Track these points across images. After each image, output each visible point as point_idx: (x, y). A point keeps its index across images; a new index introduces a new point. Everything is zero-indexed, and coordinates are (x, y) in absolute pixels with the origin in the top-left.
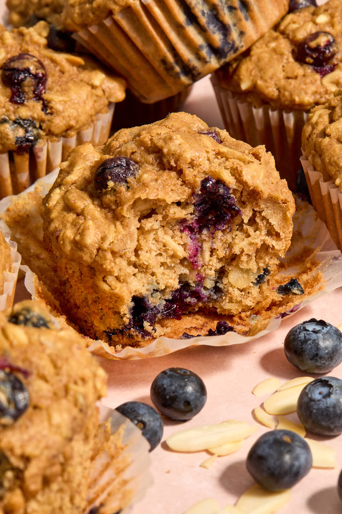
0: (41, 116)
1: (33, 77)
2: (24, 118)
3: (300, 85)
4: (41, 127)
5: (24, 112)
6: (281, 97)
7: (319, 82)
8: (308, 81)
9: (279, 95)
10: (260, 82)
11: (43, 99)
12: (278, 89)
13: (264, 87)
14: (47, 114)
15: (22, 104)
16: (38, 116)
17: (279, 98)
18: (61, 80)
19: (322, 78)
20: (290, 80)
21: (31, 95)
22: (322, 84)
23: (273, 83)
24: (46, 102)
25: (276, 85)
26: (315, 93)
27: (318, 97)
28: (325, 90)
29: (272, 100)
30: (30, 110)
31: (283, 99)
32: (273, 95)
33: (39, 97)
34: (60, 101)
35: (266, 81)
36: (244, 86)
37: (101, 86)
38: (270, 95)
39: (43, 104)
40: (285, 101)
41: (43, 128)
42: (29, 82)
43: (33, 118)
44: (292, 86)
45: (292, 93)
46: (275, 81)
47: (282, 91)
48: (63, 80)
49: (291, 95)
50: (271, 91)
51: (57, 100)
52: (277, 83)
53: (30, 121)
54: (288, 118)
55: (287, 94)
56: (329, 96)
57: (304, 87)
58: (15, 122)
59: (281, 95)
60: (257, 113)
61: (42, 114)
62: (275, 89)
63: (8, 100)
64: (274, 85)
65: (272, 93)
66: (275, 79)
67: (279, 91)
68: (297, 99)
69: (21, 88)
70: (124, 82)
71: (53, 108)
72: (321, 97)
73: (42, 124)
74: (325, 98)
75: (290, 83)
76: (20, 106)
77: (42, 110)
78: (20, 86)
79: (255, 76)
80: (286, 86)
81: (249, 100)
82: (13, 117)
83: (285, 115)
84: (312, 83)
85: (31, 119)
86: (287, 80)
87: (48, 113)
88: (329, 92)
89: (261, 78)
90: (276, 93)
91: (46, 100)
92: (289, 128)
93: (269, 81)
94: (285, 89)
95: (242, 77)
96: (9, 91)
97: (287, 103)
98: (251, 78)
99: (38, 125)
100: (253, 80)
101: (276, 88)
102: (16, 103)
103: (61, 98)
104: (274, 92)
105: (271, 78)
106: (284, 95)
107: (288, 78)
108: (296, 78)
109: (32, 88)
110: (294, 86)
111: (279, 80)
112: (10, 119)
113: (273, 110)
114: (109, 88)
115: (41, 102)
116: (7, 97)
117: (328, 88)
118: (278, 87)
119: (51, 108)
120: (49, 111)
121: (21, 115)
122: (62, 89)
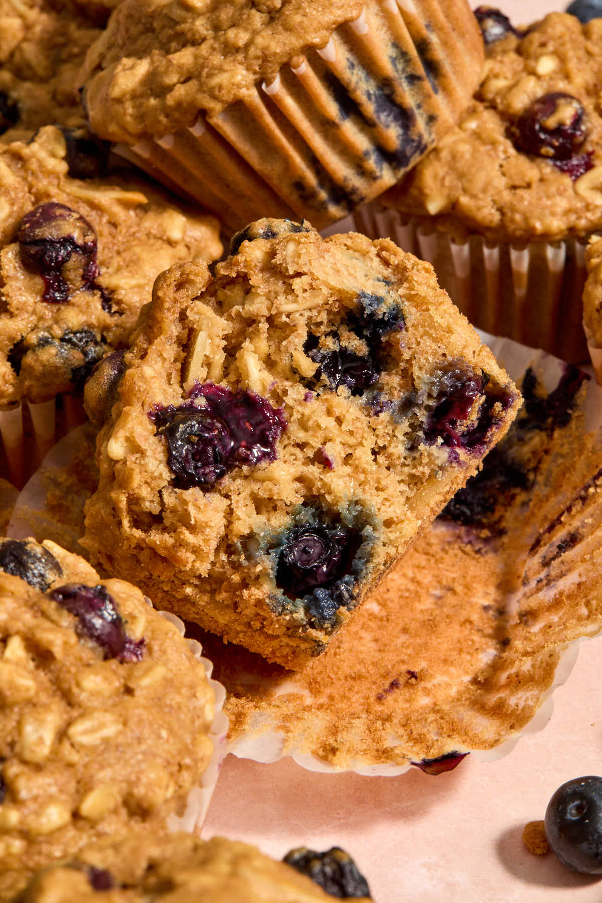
0: (104, 321)
1: (81, 252)
2: (75, 329)
3: (540, 199)
4: (104, 339)
5: (73, 318)
6: (508, 224)
7: (570, 192)
8: (553, 189)
9: (502, 220)
10: (464, 200)
11: (99, 288)
12: (500, 210)
13: (474, 209)
14: (112, 314)
15: (65, 301)
16: (98, 321)
17: (502, 225)
18: (116, 241)
19: (575, 181)
20: (519, 192)
21: (79, 283)
22: (576, 193)
23: (489, 199)
24: (106, 292)
25: (494, 202)
26: (568, 212)
27: (573, 217)
28: (584, 204)
29: (488, 228)
30: (82, 312)
31: (511, 227)
32: (491, 221)
33: (91, 284)
34: (133, 287)
35: (474, 197)
36: (434, 207)
37: (183, 239)
38: (487, 221)
39: (103, 296)
40: (515, 229)
41: (109, 341)
42: (75, 261)
43: (91, 326)
44: (526, 203)
45: (528, 215)
46: (492, 196)
47: (509, 214)
48: (118, 241)
49: (526, 219)
50: (488, 214)
51: (126, 287)
52: (496, 198)
53: (86, 332)
54: (520, 259)
55: (518, 217)
56: (593, 214)
57: (549, 203)
58: (62, 340)
59: (507, 219)
60: (460, 252)
61: (104, 316)
62: (493, 211)
63: (39, 298)
64: (491, 203)
65: (490, 217)
66: (491, 192)
67: (503, 214)
68: (538, 226)
69: (60, 275)
70: (216, 222)
71: (123, 303)
72: (579, 218)
73: (105, 334)
74: (586, 218)
75: (522, 199)
76: (63, 308)
77: (104, 308)
78: (61, 271)
79: (451, 188)
80: (515, 203)
81: (441, 228)
82: (58, 332)
83: (514, 254)
84: (560, 193)
85: (86, 328)
86: (513, 191)
87: (115, 312)
88: (591, 207)
89: (465, 191)
90: (497, 217)
91: (107, 289)
92: (519, 274)
93: (481, 196)
94: (513, 210)
95: (427, 191)
96: (39, 282)
97: (518, 233)
98: (446, 192)
99: (99, 338)
100: (448, 196)
101: (495, 207)
102: (54, 301)
103: (134, 282)
104: (491, 214)
105: (484, 190)
106: (512, 221)
107: (514, 187)
108: (529, 186)
109: (81, 271)
110: (530, 204)
111: (499, 192)
112: (53, 338)
113: (491, 245)
114: (196, 240)
115: (99, 293)
116: (37, 294)
117: (589, 200)
118: (499, 206)
119: (119, 302)
120: (115, 308)
121: (70, 325)
122: (124, 260)
